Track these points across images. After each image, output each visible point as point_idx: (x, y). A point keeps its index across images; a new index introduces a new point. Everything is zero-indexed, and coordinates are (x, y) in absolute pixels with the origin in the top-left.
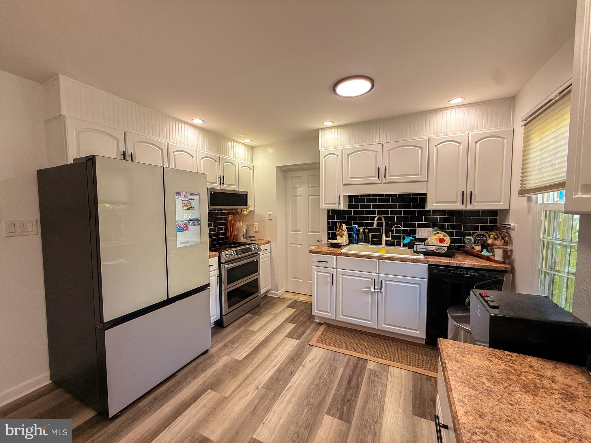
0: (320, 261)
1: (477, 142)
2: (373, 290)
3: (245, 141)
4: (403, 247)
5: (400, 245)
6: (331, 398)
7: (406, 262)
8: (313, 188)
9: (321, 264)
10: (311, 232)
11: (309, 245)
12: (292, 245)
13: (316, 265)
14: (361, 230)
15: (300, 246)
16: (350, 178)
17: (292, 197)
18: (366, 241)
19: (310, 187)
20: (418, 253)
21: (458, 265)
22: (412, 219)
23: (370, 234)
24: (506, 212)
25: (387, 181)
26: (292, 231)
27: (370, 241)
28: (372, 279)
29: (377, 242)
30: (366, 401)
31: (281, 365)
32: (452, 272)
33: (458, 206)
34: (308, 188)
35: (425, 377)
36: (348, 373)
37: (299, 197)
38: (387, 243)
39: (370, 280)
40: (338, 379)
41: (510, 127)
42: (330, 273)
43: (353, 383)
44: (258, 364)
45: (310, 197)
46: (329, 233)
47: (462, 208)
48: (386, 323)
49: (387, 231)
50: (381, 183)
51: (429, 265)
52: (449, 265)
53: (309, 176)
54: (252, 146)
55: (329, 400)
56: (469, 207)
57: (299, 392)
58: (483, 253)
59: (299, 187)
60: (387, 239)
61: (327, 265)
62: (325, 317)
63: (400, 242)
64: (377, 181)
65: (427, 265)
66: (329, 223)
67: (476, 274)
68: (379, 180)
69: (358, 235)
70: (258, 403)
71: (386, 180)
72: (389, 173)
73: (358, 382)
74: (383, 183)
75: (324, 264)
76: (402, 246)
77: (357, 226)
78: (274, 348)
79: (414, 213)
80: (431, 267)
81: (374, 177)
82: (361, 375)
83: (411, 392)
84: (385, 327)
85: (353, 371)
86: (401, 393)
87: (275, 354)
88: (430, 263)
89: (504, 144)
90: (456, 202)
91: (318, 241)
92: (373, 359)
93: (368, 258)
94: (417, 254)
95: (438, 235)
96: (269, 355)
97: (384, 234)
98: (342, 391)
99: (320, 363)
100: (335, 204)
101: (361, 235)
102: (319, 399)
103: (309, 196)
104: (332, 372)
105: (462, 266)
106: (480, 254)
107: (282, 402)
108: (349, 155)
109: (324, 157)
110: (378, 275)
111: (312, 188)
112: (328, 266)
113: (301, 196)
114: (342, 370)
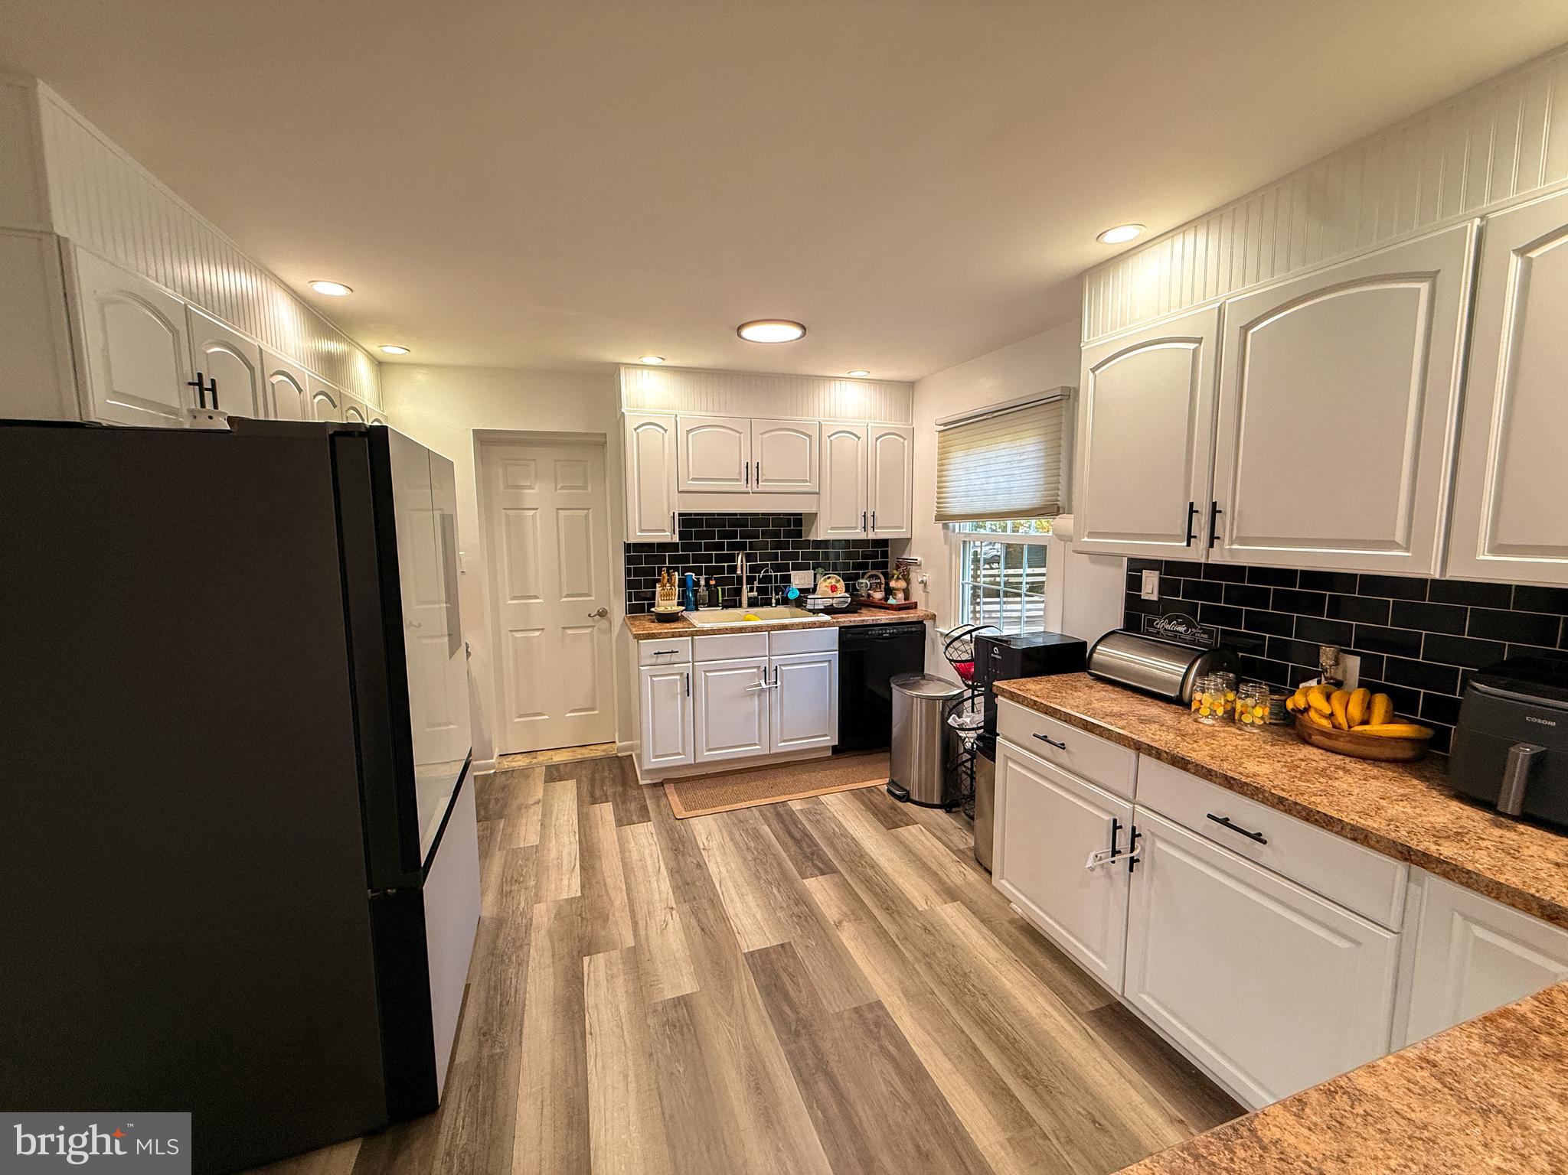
0: (659, 653)
1: (877, 439)
2: (764, 686)
3: (384, 349)
4: (776, 606)
5: (771, 604)
6: (789, 862)
7: (811, 628)
8: (567, 491)
9: (661, 659)
10: (568, 596)
11: (564, 628)
12: (514, 633)
13: (649, 663)
14: (702, 582)
15: (537, 634)
16: (693, 479)
17: (509, 512)
18: (712, 603)
19: (559, 487)
20: (815, 612)
21: (875, 623)
22: (785, 557)
23: (719, 588)
24: (905, 542)
25: (760, 489)
26: (512, 599)
27: (720, 601)
28: (759, 667)
29: (733, 603)
30: (832, 844)
31: (666, 865)
32: (870, 633)
33: (859, 534)
34: (556, 490)
35: (864, 790)
36: (778, 827)
37: (532, 512)
38: (753, 603)
39: (755, 670)
40: (774, 840)
41: (909, 425)
42: (681, 674)
43: (798, 835)
44: (624, 884)
45: (560, 511)
46: (630, 593)
47: (862, 536)
48: (785, 739)
49: (751, 580)
50: (749, 493)
51: (840, 628)
52: (865, 623)
53: (556, 461)
54: (381, 360)
55: (789, 865)
56: (871, 536)
57: (740, 880)
58: (890, 602)
59: (530, 487)
60: (751, 594)
61: (674, 658)
62: (673, 764)
63: (771, 598)
64: (744, 489)
65: (838, 628)
66: (628, 572)
67: (895, 631)
68: (747, 487)
69: (695, 592)
70: (699, 921)
71: (758, 487)
72: (763, 475)
73: (802, 831)
74: (753, 493)
75: (667, 658)
76: (774, 605)
77: (694, 575)
78: (618, 850)
79: (786, 545)
80: (844, 631)
81: (737, 480)
82: (796, 822)
83: (866, 811)
84: (782, 746)
85: (783, 822)
86: (857, 817)
87: (635, 856)
88: (842, 625)
89: (904, 446)
90: (856, 528)
91: (589, 615)
92: (791, 797)
93: (752, 632)
94: (814, 614)
95: (829, 581)
96: (625, 865)
97: (745, 587)
98: (793, 848)
99: (725, 834)
100: (664, 531)
101: (703, 591)
102: (776, 870)
103: (558, 509)
104: (757, 836)
105: (879, 622)
106: (883, 604)
107: (732, 901)
108: (688, 432)
109: (635, 430)
110: (769, 659)
111: (564, 491)
112: (677, 660)
113: (537, 509)
114: (766, 828)
